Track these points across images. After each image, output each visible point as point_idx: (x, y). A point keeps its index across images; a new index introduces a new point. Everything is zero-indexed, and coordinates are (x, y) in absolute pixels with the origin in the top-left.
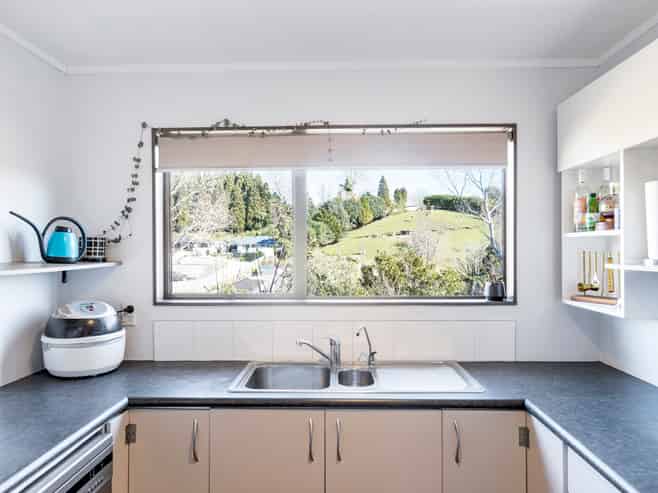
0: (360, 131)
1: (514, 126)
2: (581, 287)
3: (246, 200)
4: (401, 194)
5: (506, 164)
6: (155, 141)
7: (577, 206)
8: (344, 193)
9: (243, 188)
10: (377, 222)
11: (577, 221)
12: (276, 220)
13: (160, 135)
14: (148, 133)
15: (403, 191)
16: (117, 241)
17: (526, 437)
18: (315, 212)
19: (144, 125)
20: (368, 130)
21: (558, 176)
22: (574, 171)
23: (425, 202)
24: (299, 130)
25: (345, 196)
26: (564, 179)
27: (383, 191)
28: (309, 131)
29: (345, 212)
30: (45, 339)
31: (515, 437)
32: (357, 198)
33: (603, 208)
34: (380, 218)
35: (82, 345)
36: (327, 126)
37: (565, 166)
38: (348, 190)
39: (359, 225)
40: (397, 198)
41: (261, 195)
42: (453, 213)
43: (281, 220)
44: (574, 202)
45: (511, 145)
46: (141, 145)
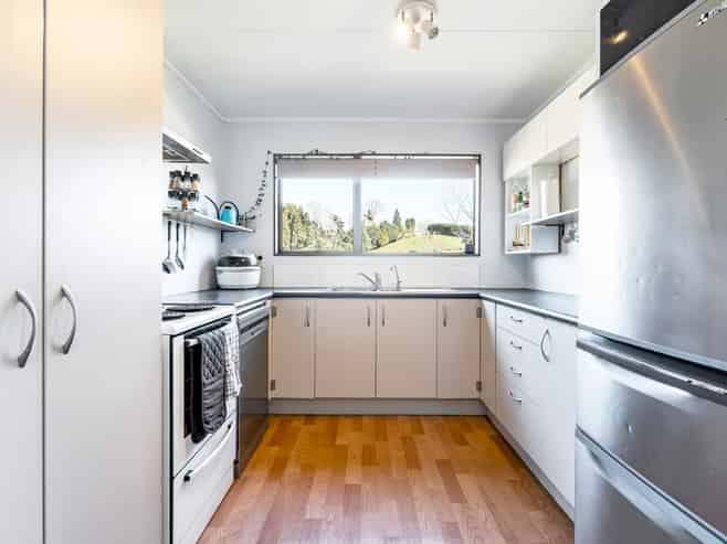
0: (393, 157)
1: (479, 156)
2: (515, 245)
3: (291, 226)
4: (410, 223)
5: (475, 176)
6: (275, 161)
7: (513, 199)
8: (367, 221)
9: (289, 217)
10: (391, 245)
11: (513, 207)
12: (314, 242)
13: (278, 158)
14: (271, 156)
15: (412, 220)
16: (254, 218)
17: (480, 313)
18: (344, 236)
19: (269, 152)
20: (398, 157)
21: (503, 184)
22: (511, 180)
23: (429, 229)
24: (357, 156)
25: (368, 223)
26: (507, 185)
27: (397, 219)
28: (364, 157)
29: (367, 236)
30: (219, 268)
31: (474, 313)
32: (378, 225)
33: (525, 199)
34: (394, 241)
35: (240, 271)
36: (374, 154)
37: (507, 176)
38: (370, 219)
39: (379, 246)
40: (408, 227)
41: (303, 222)
42: (450, 238)
43: (318, 242)
44: (511, 197)
45: (477, 167)
46: (267, 163)
